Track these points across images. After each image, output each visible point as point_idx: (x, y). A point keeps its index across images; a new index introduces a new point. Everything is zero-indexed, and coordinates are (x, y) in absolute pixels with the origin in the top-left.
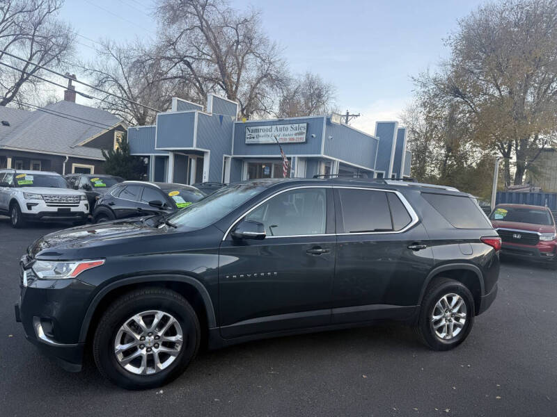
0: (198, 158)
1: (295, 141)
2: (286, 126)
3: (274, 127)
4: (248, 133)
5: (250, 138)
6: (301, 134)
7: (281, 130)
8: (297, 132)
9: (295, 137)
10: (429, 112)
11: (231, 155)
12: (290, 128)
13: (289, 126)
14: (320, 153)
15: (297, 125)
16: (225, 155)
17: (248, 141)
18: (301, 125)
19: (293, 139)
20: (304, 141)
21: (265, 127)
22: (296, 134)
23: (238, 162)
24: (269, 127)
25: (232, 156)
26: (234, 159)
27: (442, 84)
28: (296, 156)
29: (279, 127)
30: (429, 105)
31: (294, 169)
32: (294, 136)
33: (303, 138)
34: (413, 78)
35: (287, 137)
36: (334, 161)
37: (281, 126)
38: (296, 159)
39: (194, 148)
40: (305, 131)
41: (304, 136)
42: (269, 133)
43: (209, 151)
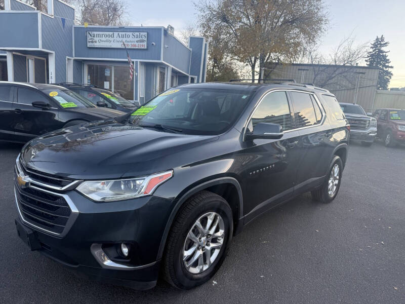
0: (35, 59)
1: (137, 47)
2: (127, 33)
3: (116, 34)
4: (89, 37)
5: (92, 42)
6: (143, 41)
7: (123, 36)
8: (138, 39)
9: (137, 44)
10: (206, 32)
11: (72, 57)
12: (131, 36)
13: (130, 34)
14: (160, 59)
15: (138, 33)
16: (67, 57)
17: (89, 45)
18: (141, 33)
19: (135, 46)
20: (146, 48)
21: (107, 33)
22: (137, 42)
23: (79, 64)
24: (111, 33)
25: (73, 59)
26: (75, 61)
27: (215, 11)
28: (139, 60)
29: (120, 33)
30: (206, 26)
31: (137, 72)
32: (135, 43)
33: (144, 45)
34: (194, 4)
35: (130, 44)
36: (168, 66)
37: (124, 33)
38: (139, 63)
39: (40, 49)
40: (146, 39)
41: (145, 43)
42: (111, 39)
43: (54, 52)
